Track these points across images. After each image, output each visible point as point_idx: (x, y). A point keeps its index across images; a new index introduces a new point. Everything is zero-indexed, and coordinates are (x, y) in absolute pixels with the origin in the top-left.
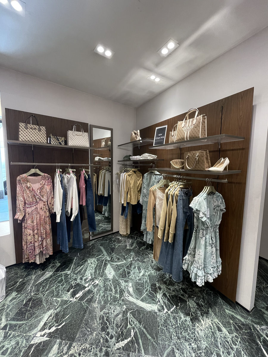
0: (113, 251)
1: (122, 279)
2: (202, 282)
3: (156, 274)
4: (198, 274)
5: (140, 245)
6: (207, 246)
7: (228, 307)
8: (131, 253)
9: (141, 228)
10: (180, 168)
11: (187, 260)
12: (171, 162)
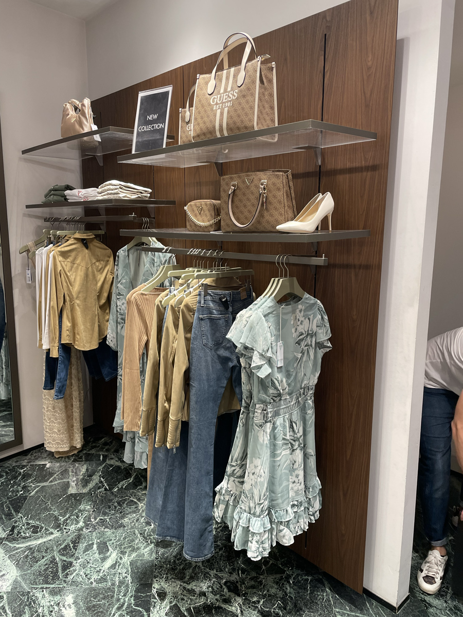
0: (20, 507)
1: (42, 588)
2: (261, 549)
3: (154, 556)
4: (250, 528)
5: (112, 478)
6: (277, 448)
7: (346, 609)
8: (82, 507)
9: (114, 425)
10: (211, 225)
11: (224, 492)
12: (185, 208)
